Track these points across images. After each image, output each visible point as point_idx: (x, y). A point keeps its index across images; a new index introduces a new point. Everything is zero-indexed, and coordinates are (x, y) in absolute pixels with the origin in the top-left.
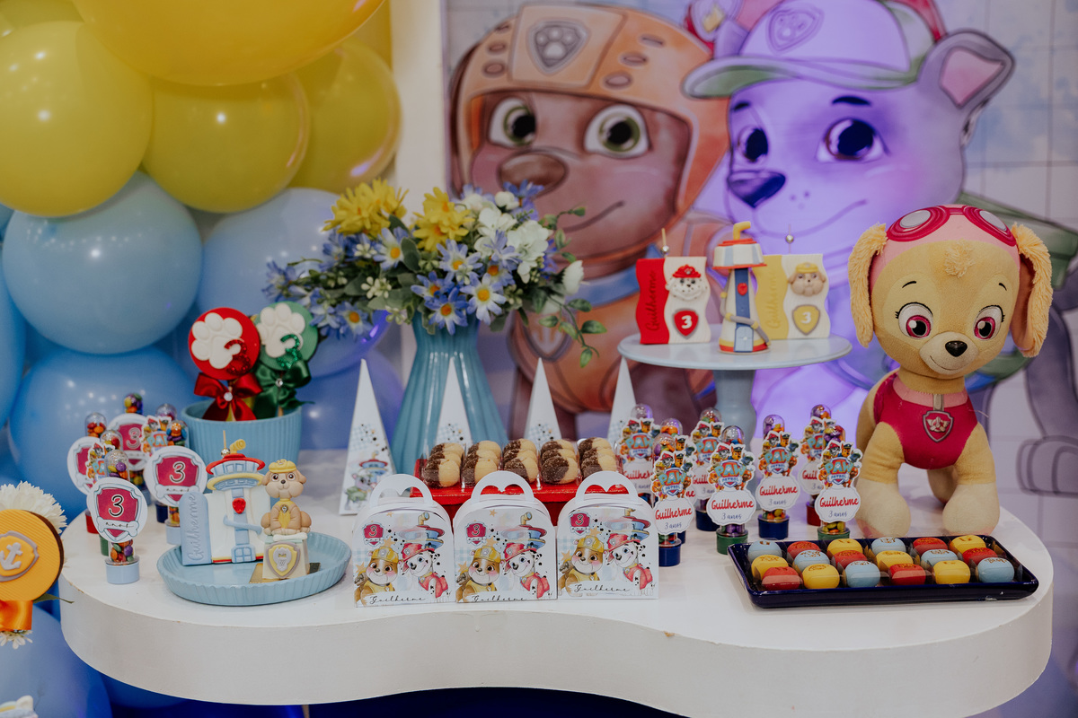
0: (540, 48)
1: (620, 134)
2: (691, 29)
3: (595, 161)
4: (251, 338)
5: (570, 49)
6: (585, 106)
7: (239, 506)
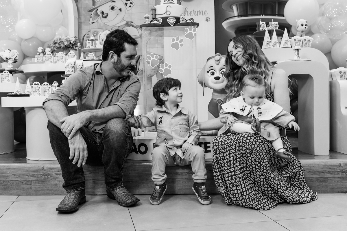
5: (97, 34)
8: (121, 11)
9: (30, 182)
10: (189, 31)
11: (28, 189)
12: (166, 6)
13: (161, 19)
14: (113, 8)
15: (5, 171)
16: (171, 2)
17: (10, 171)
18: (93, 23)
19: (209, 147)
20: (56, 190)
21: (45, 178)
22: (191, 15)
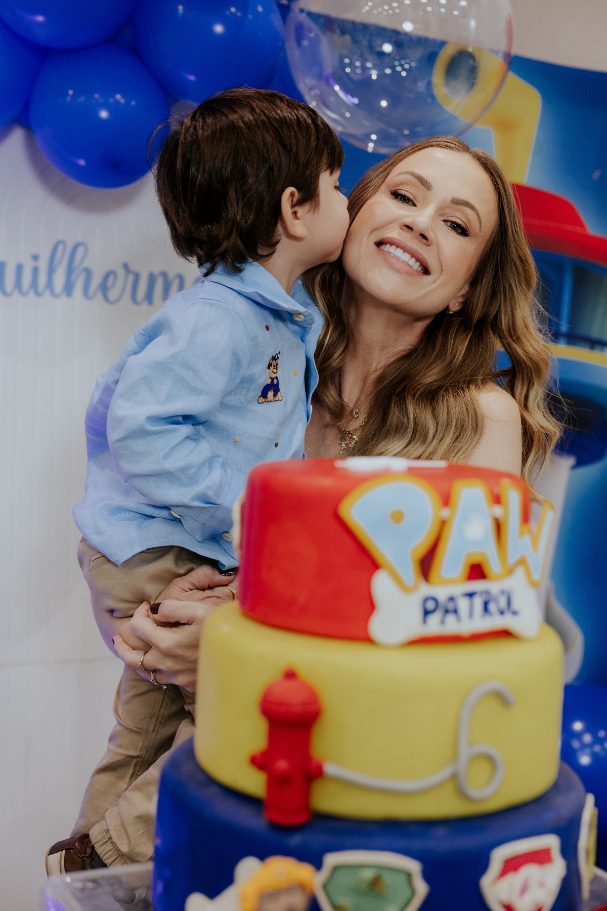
13: (414, 866)
16: (495, 622)
22: (113, 294)
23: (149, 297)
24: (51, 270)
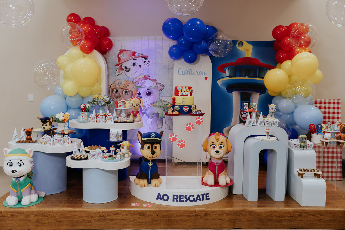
0: (118, 84)
1: (126, 92)
2: (133, 83)
3: (124, 95)
4: (85, 107)
5: (121, 84)
6: (123, 89)
7: (83, 117)
8: (140, 67)
9: (90, 221)
10: (198, 120)
11: (88, 225)
12: (183, 98)
13: (179, 107)
14: (134, 64)
15: (73, 213)
16: (186, 95)
17: (76, 214)
18: (118, 75)
19: (209, 196)
20: (108, 226)
21: (101, 218)
22: (195, 74)
23: (199, 74)
24: (188, 72)
